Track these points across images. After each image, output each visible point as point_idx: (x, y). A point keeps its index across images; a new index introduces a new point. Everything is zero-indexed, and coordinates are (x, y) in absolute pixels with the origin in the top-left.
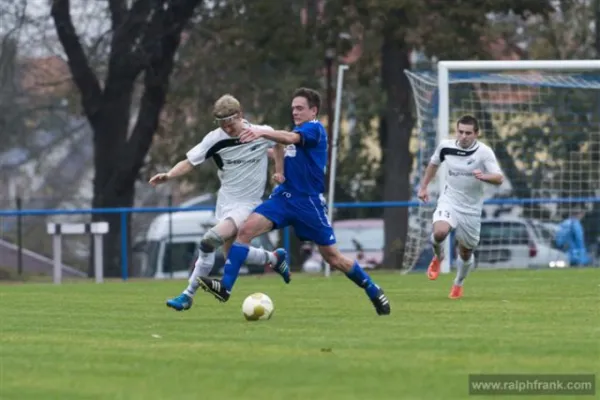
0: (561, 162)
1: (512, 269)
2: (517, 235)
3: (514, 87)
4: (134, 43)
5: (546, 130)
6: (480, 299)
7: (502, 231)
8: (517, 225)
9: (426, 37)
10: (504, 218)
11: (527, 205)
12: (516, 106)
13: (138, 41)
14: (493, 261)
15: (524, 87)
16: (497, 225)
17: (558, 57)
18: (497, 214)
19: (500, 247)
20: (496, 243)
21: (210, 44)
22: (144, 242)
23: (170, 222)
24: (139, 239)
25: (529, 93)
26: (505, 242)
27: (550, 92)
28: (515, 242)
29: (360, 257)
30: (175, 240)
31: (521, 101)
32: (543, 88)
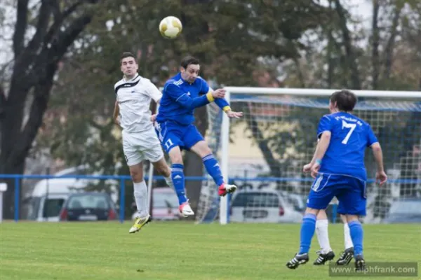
0: (302, 155)
1: (267, 224)
2: (271, 201)
3: (273, 105)
4: (27, 67)
5: (294, 134)
6: (244, 242)
7: (261, 198)
8: (271, 194)
9: (217, 71)
10: (265, 190)
11: (278, 182)
12: (273, 118)
13: (31, 67)
14: (255, 218)
15: (279, 105)
16: (258, 194)
17: (303, 86)
18: (260, 187)
19: (260, 209)
20: (257, 206)
21: (77, 71)
22: (31, 198)
23: (48, 186)
24: (27, 195)
25: (282, 109)
26: (263, 205)
27: (295, 110)
28: (270, 206)
29: (170, 212)
30: (51, 197)
31: (276, 115)
32: (292, 107)
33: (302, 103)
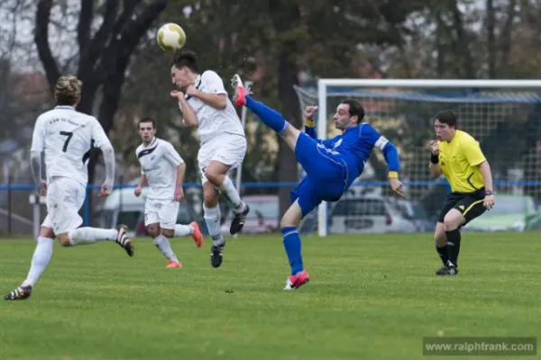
0: (411, 155)
1: (372, 234)
2: (376, 209)
3: (376, 99)
4: (94, 62)
5: (400, 132)
6: (346, 256)
7: (365, 205)
8: (376, 201)
9: (311, 62)
10: (369, 196)
11: (384, 187)
12: (377, 113)
13: (98, 62)
14: (359, 228)
15: (382, 99)
16: (362, 201)
17: (409, 77)
18: (363, 193)
19: (364, 217)
20: (361, 214)
21: (151, 65)
22: (102, 211)
23: (121, 197)
24: (98, 208)
25: (386, 104)
26: (368, 214)
27: (401, 104)
28: (375, 214)
29: (261, 223)
30: (125, 209)
31: (379, 110)
32: (397, 100)
33: (408, 96)
